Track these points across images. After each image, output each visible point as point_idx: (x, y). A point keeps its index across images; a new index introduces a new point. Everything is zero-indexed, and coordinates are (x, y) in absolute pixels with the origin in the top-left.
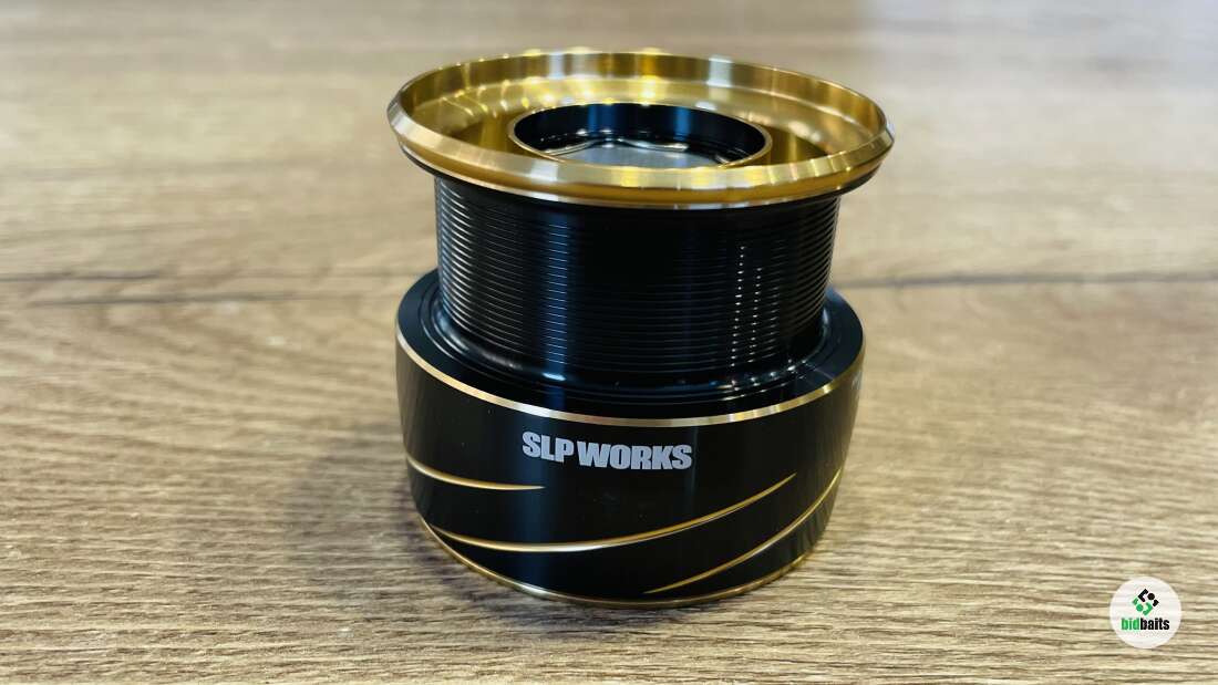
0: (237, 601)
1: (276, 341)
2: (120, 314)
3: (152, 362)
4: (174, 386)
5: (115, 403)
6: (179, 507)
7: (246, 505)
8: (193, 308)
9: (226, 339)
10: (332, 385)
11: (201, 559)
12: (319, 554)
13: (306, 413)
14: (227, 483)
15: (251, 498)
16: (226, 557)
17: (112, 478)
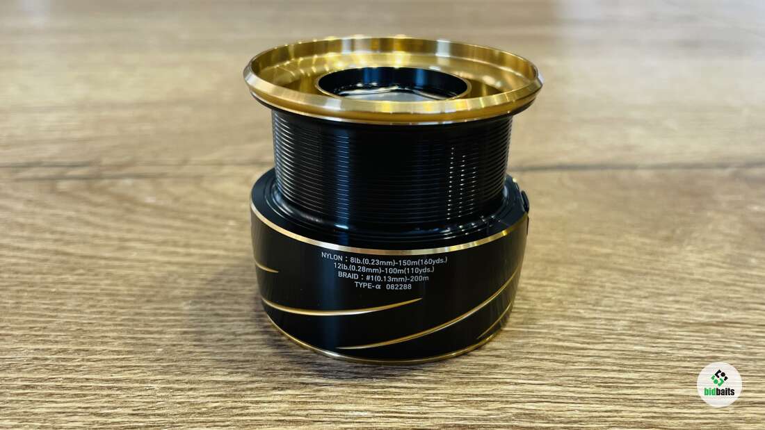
0: (103, 334)
1: (150, 200)
2: (63, 185)
3: (78, 211)
4: (88, 223)
5: (53, 232)
6: (79, 286)
7: (117, 285)
8: (106, 182)
9: (121, 198)
10: (178, 223)
11: (86, 313)
12: (153, 311)
13: (160, 238)
14: (108, 274)
15: (120, 282)
16: (101, 312)
17: (44, 271)
